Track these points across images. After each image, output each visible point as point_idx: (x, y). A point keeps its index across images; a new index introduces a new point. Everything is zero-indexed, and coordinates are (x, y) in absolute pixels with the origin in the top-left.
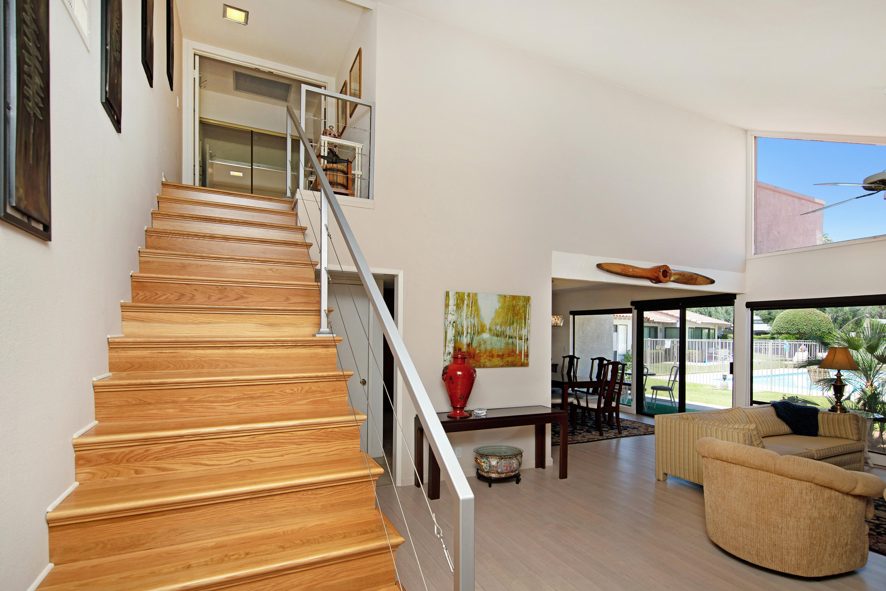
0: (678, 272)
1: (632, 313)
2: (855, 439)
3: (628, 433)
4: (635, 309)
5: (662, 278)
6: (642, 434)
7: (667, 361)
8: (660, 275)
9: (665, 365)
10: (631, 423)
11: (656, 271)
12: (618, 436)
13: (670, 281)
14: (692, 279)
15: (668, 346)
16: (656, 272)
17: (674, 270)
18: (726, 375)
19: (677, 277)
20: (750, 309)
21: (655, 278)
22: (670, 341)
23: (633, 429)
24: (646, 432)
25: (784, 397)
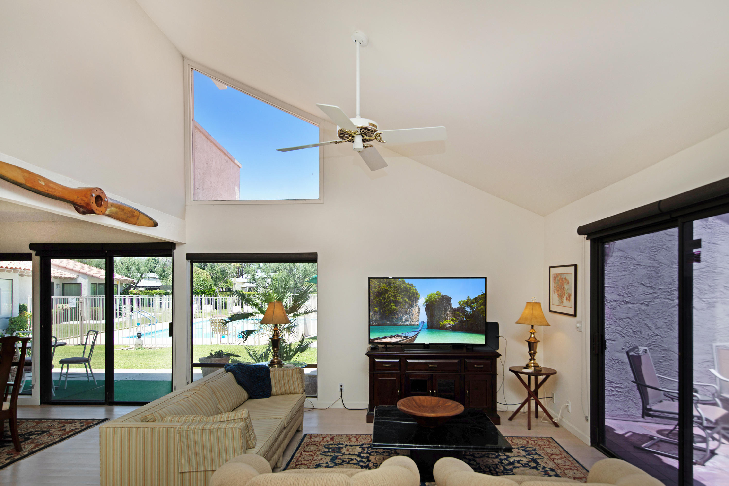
0: (116, 202)
1: (31, 261)
2: (301, 392)
3: (33, 445)
4: (36, 255)
5: (94, 206)
6: (58, 439)
7: (65, 321)
8: (92, 202)
9: (65, 326)
10: (35, 424)
11: (86, 194)
12: (16, 458)
13: (104, 214)
14: (133, 216)
15: (73, 305)
16: (85, 196)
17: (111, 200)
18: (140, 333)
19: (114, 209)
20: (190, 261)
21: (85, 205)
22: (76, 298)
23: (40, 434)
24: (63, 435)
25: (212, 352)
